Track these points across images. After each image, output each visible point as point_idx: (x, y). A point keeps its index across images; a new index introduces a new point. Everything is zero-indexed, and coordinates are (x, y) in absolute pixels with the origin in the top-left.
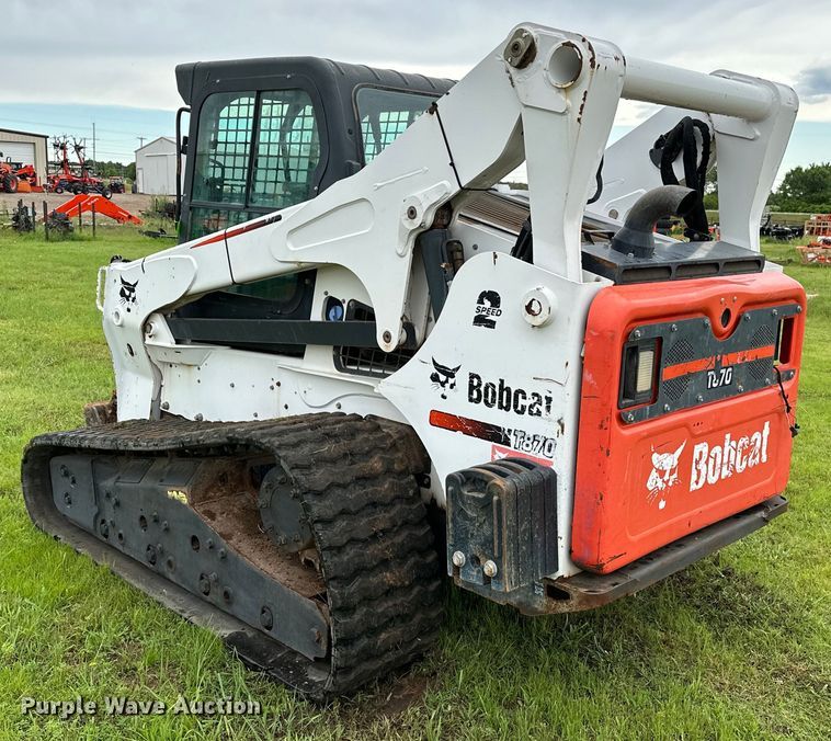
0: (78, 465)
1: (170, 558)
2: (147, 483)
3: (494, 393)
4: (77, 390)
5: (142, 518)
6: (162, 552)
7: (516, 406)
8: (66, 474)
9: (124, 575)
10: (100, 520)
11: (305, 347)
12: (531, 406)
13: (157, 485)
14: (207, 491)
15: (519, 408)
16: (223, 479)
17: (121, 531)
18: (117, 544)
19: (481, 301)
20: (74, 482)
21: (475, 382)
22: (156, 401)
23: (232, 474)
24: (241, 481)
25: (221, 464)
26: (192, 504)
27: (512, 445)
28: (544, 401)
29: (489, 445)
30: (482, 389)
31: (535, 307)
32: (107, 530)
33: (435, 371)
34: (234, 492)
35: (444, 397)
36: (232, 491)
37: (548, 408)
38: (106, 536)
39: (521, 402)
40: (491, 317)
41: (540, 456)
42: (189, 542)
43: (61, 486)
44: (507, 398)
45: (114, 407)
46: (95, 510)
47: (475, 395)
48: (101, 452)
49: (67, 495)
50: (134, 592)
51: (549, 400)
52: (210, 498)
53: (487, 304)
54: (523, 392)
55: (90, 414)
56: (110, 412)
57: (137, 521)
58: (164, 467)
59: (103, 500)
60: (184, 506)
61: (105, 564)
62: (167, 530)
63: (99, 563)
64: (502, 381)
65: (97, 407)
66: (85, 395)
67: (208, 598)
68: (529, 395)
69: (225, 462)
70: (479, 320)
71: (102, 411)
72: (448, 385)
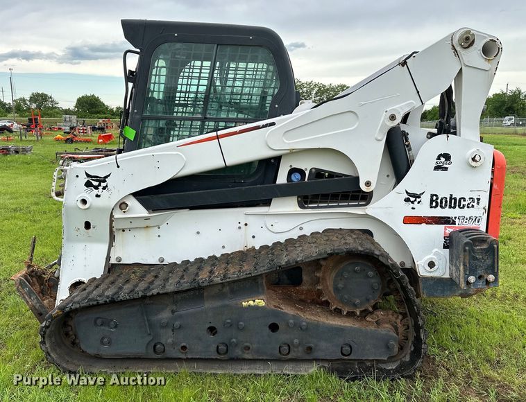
1: (246, 344)
2: (214, 304)
3: (446, 202)
5: (211, 328)
6: (237, 344)
7: (459, 206)
10: (152, 344)
11: (271, 200)
12: (469, 204)
15: (462, 206)
17: (183, 345)
18: (177, 355)
19: (439, 158)
20: (116, 327)
21: (434, 198)
26: (268, 305)
27: (457, 224)
28: (476, 201)
29: (443, 226)
30: (439, 201)
31: (477, 158)
32: (164, 348)
33: (407, 196)
35: (413, 208)
37: (478, 203)
38: (162, 353)
39: (463, 203)
40: (445, 166)
41: (474, 225)
42: (267, 328)
43: (93, 335)
44: (454, 202)
47: (434, 204)
51: (478, 199)
53: (443, 159)
54: (464, 198)
57: (204, 331)
59: (157, 329)
62: (244, 327)
64: (451, 195)
67: (288, 357)
68: (467, 199)
70: (437, 168)
72: (416, 203)
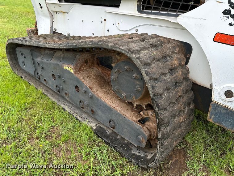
0: (26, 51)
1: (66, 92)
2: (54, 61)
4: (25, 25)
5: (53, 75)
6: (63, 89)
8: (22, 54)
9: (48, 95)
10: (36, 73)
13: (59, 63)
14: (80, 67)
16: (86, 62)
17: (45, 78)
18: (44, 82)
20: (25, 58)
22: (52, 27)
23: (90, 60)
24: (93, 63)
25: (86, 56)
26: (75, 73)
32: (40, 77)
33: (229, 7)
34: (91, 67)
35: (231, 25)
36: (90, 67)
38: (40, 79)
42: (74, 88)
43: (21, 59)
45: (37, 30)
46: (34, 69)
48: (34, 47)
49: (23, 62)
50: (53, 103)
52: (82, 70)
55: (28, 32)
56: (35, 31)
57: (51, 76)
58: (61, 55)
59: (37, 66)
60: (72, 73)
61: (40, 90)
62: (64, 81)
63: (38, 89)
65: (31, 30)
66: (27, 27)
67: (84, 110)
69: (87, 55)
71: (32, 31)
